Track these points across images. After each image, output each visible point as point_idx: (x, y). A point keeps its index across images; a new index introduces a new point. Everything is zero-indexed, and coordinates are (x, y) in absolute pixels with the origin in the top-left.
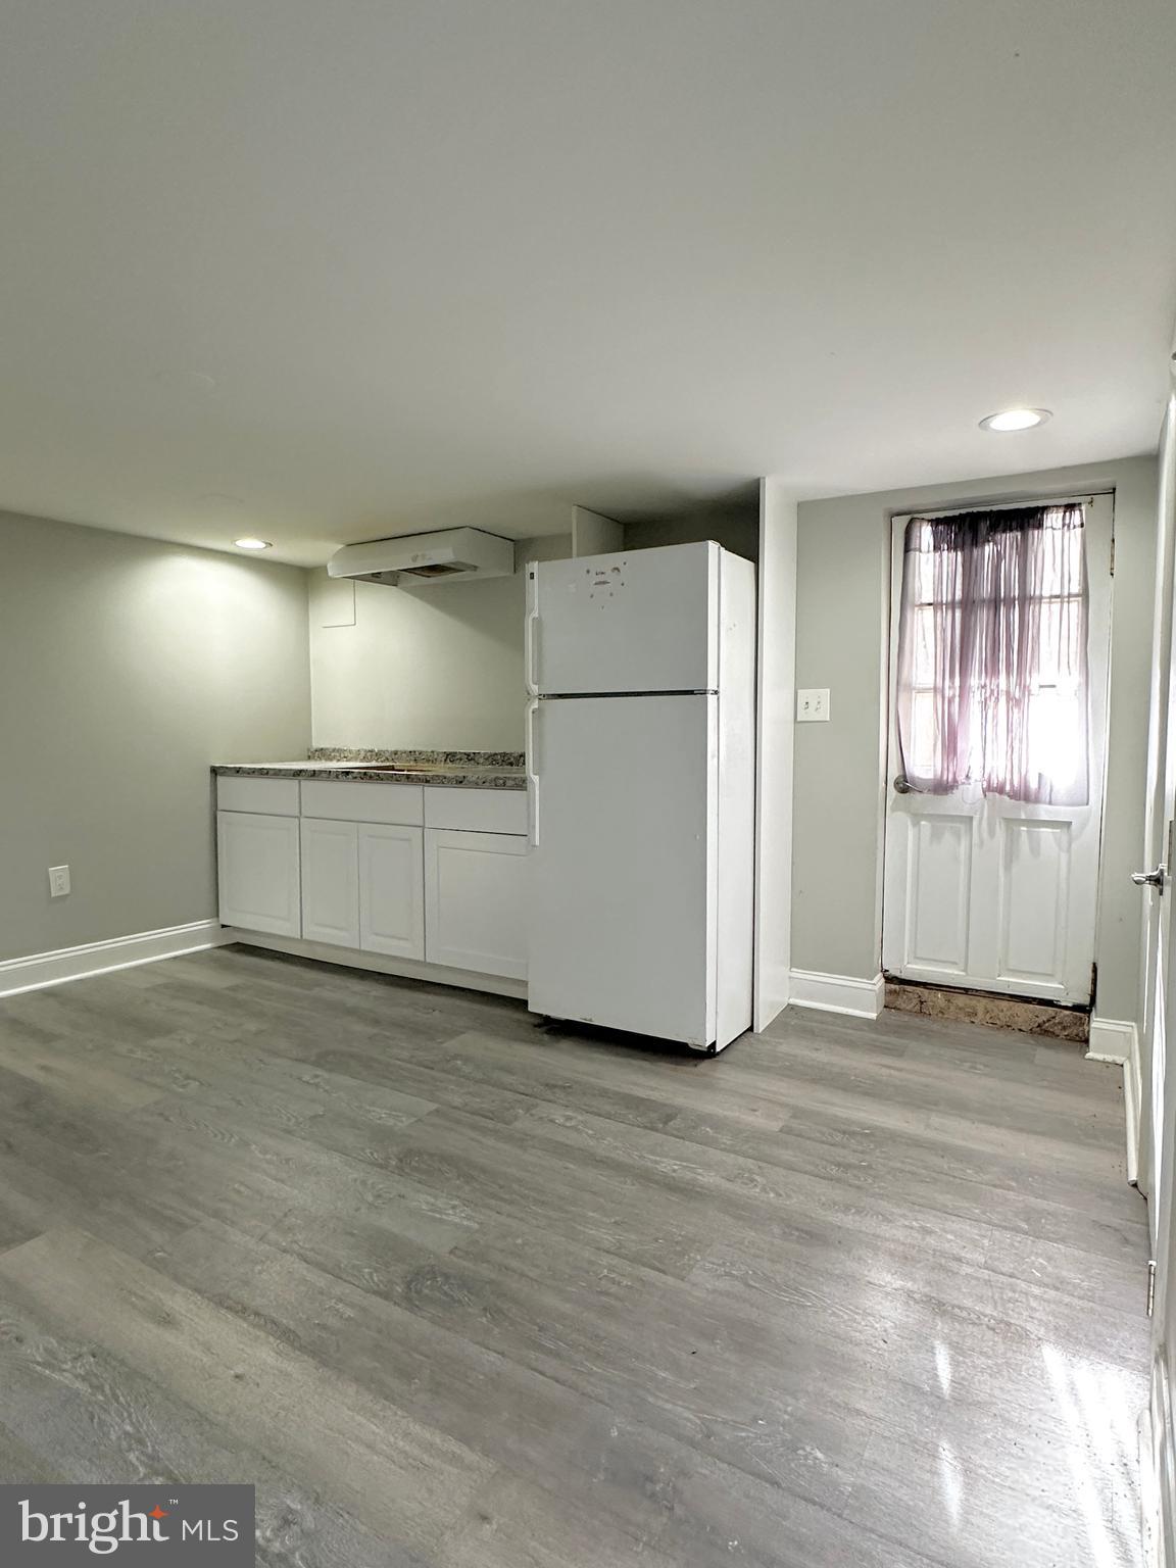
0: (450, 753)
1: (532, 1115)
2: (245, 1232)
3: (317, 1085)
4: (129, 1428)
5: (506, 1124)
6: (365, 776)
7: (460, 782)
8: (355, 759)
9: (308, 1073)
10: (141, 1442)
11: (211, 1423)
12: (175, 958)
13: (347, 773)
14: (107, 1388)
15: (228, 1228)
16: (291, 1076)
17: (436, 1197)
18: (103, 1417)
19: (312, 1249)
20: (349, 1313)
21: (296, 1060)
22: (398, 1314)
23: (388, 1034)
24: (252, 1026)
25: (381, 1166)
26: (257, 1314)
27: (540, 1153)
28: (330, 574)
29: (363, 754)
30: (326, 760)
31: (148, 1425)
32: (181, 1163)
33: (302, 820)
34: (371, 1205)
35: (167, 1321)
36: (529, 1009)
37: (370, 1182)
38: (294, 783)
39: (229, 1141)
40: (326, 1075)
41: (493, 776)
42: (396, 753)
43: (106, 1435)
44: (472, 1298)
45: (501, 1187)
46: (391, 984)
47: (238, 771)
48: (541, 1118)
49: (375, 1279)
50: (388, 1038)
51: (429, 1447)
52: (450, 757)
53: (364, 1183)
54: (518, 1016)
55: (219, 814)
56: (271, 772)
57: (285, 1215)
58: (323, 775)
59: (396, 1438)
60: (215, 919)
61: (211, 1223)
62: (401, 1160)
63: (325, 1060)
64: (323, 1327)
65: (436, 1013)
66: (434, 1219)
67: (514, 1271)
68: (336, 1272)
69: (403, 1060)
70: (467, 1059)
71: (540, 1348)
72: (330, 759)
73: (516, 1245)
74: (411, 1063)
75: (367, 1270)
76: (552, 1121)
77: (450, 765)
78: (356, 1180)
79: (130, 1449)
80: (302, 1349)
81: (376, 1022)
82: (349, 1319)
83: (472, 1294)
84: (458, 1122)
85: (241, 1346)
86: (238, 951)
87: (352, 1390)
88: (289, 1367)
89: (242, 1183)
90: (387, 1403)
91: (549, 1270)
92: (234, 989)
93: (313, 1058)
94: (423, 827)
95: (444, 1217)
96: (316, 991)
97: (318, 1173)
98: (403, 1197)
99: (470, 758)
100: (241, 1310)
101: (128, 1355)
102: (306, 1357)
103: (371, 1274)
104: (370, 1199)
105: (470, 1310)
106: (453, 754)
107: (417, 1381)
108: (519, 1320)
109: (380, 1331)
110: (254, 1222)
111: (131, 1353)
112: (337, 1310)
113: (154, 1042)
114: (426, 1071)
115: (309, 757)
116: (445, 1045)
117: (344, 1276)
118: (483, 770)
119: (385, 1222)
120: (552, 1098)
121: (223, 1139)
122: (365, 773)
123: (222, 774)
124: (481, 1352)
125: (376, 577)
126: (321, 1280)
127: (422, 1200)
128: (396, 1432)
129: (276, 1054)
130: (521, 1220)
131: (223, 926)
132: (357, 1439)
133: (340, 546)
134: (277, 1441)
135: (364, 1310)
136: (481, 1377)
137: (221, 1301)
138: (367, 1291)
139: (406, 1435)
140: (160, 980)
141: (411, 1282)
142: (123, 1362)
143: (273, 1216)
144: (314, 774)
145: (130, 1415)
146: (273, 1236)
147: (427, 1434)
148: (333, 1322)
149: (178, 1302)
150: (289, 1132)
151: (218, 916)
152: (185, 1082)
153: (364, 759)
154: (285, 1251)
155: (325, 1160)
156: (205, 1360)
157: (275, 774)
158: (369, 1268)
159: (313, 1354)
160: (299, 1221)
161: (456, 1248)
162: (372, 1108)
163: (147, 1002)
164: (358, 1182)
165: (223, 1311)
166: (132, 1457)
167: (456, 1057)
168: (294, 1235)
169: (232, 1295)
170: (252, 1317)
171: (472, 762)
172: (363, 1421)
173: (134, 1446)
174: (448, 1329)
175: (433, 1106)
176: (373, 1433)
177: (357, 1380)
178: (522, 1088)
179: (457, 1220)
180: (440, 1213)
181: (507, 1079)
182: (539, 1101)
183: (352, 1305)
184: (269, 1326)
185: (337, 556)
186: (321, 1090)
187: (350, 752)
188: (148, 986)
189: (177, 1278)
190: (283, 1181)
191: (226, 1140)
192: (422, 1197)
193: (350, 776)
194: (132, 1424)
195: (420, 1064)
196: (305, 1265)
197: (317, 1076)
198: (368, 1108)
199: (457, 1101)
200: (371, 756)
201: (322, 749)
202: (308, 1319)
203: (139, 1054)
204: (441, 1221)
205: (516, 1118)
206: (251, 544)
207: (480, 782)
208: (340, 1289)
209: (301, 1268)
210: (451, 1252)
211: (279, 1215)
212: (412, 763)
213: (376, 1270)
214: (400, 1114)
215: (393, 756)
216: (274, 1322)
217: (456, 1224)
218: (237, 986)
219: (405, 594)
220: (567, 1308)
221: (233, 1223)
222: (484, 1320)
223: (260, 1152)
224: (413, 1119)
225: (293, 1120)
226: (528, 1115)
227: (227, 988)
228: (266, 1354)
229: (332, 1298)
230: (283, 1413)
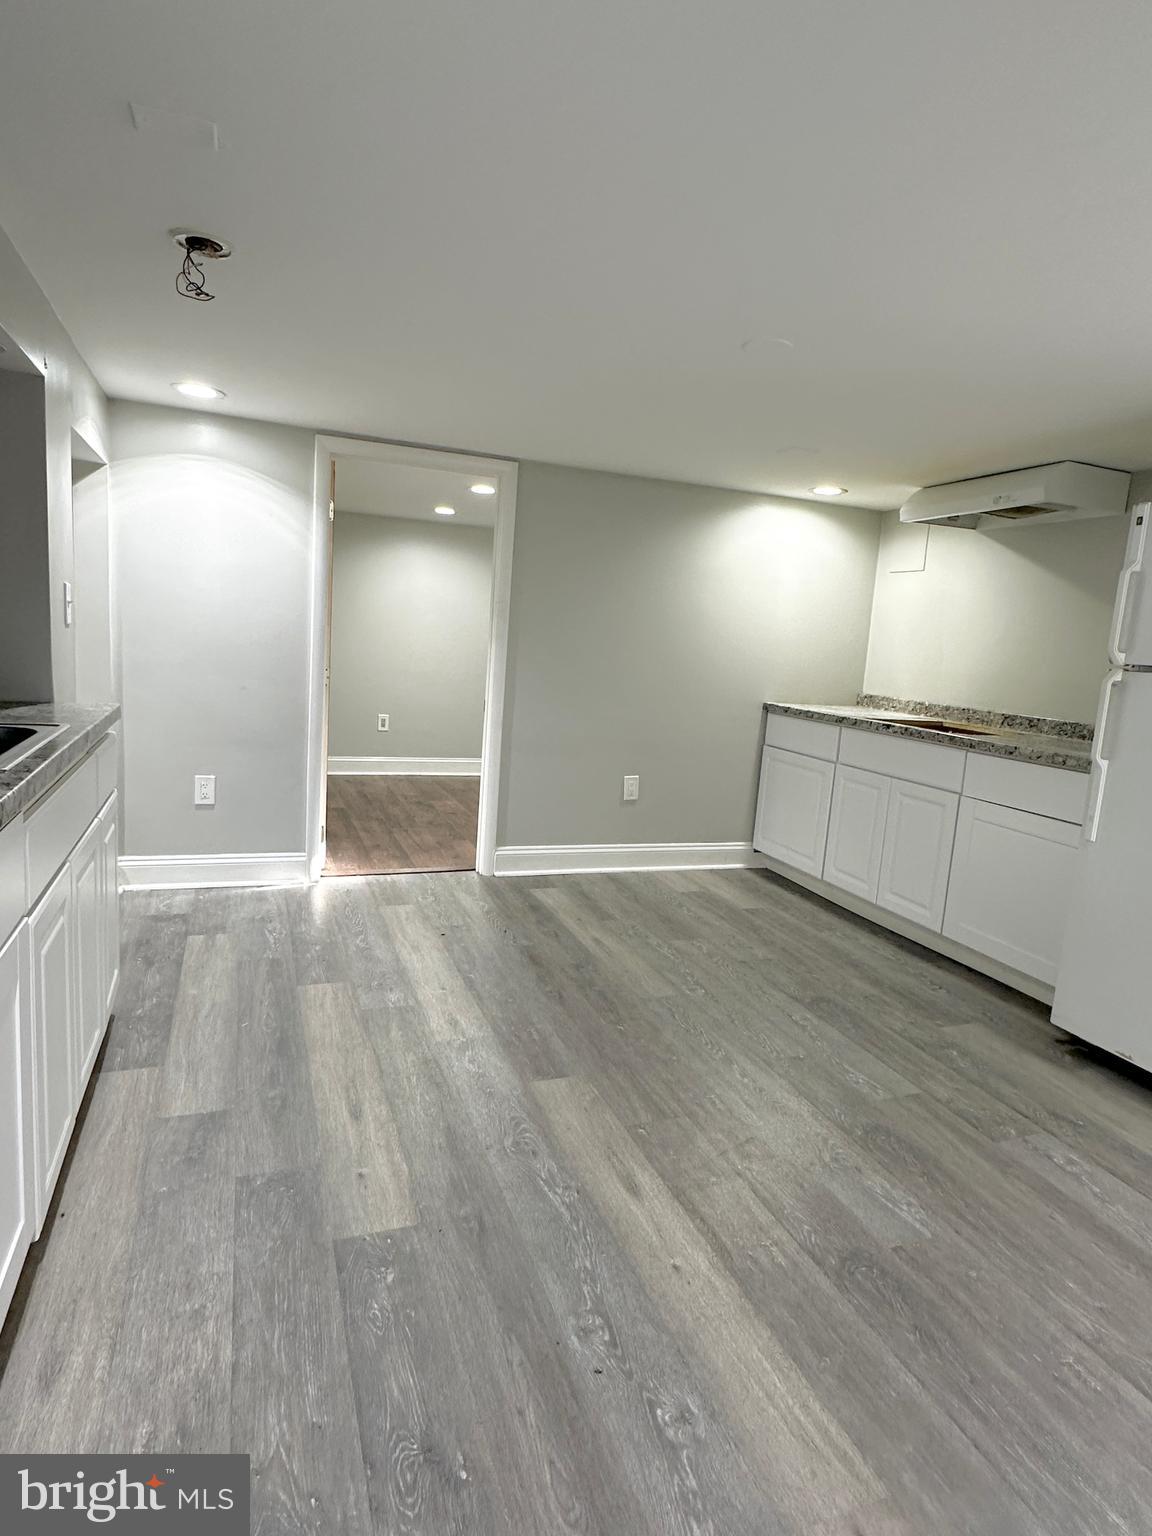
0: (1009, 716)
1: (1026, 1141)
2: (711, 1141)
3: (804, 1028)
4: (588, 1264)
5: (993, 1139)
6: (907, 730)
7: (1010, 753)
8: (903, 710)
9: (799, 1013)
10: (594, 1280)
11: (646, 1296)
12: (711, 871)
13: (888, 726)
14: (581, 1223)
15: (698, 1132)
16: (783, 1011)
17: (893, 1186)
18: (574, 1245)
19: (761, 1184)
20: (781, 1259)
21: (792, 997)
22: (825, 1284)
23: (888, 999)
24: (761, 952)
25: (843, 1129)
26: (702, 1220)
27: (1024, 1188)
28: (901, 520)
29: (912, 706)
30: (874, 707)
31: (601, 1270)
32: (675, 1058)
33: (838, 766)
34: (825, 1165)
35: (634, 1190)
36: (1052, 1021)
37: (831, 1142)
38: (834, 730)
39: (717, 1053)
40: (815, 1021)
41: (1052, 750)
42: (947, 708)
43: (572, 1260)
44: (906, 1308)
45: (967, 1205)
46: (901, 947)
47: (786, 710)
48: (1036, 1149)
49: (813, 1239)
50: (885, 1002)
51: (825, 1433)
52: (1008, 720)
53: (825, 1141)
54: (1037, 1022)
55: (765, 747)
56: (816, 716)
57: (747, 1141)
58: (865, 725)
59: (795, 1403)
60: (750, 843)
61: (686, 1121)
62: (867, 1133)
63: (816, 1004)
64: (755, 1262)
65: (943, 991)
66: (884, 1207)
67: (958, 1302)
68: (778, 1214)
69: (895, 1031)
70: (964, 1054)
71: (967, 1399)
72: (878, 707)
73: (968, 1276)
74: (900, 1035)
75: (806, 1227)
76: (1050, 1158)
77: (1007, 729)
78: (818, 1135)
79: (585, 1282)
80: (733, 1272)
81: (876, 982)
82: (780, 1266)
83: (907, 1303)
84: (937, 1117)
85: (684, 1242)
86: (764, 877)
87: (766, 1333)
88: (718, 1283)
89: (718, 1096)
90: (795, 1366)
91: (1000, 1322)
92: (752, 912)
93: (807, 1000)
94: (961, 795)
95: (897, 1210)
96: (825, 935)
97: (786, 1113)
98: (860, 1171)
99: (1032, 724)
100: (692, 1211)
101: (600, 1204)
102: (733, 1281)
103: (809, 1232)
104: (827, 1159)
105: (898, 1319)
106: (1014, 717)
107: (827, 1359)
108: (951, 1358)
109: (805, 1293)
110: (720, 1136)
111: (603, 1203)
112: (771, 1252)
113: (680, 943)
114: (916, 1049)
115: (858, 703)
116: (945, 1029)
117: (784, 1222)
118: (1044, 742)
119: (834, 1187)
120: (1056, 1130)
121: (712, 1049)
122: (906, 729)
123: (774, 712)
124: (900, 1369)
125: (952, 521)
126: (764, 1217)
127: (877, 1182)
128: (796, 1397)
129: (775, 985)
130: (983, 1253)
131: (756, 851)
132: (759, 1382)
133: (916, 489)
134: (692, 1341)
135: (795, 1264)
136: (894, 1394)
137: (678, 1195)
138: (802, 1248)
139: (804, 1406)
140: (694, 888)
141: (846, 1259)
142: (596, 1208)
143: (737, 1137)
144: (855, 723)
145: (591, 1253)
146: (732, 1155)
147: (824, 1417)
148: (764, 1260)
149: (646, 1179)
150: (769, 1065)
151: (752, 841)
152: (694, 987)
153: (913, 711)
154: (739, 1174)
155: (793, 1103)
156: (654, 1239)
157: (818, 718)
158: (811, 1226)
159: (741, 1283)
160: (757, 1152)
161: (901, 1247)
162: (851, 1069)
163: (680, 905)
164: (820, 1137)
165: (676, 1204)
166: (586, 1289)
167: (953, 1046)
168: (751, 1162)
169: (687, 1193)
170: (698, 1220)
171: (1034, 729)
172: (768, 1367)
173: (588, 1281)
174: (871, 1326)
175: (915, 1090)
176: (775, 1385)
177: (772, 1326)
178: (1022, 1108)
179: (910, 1219)
180: (895, 1204)
181: (1006, 1089)
182: (1036, 1128)
183: (786, 1256)
184: (710, 1235)
185: (912, 500)
186: (807, 1033)
187: (899, 702)
188: (685, 891)
189: (649, 1158)
190: (752, 1108)
191: (715, 1051)
192: (878, 1179)
193: (890, 730)
194: (591, 1263)
195: (911, 1040)
196: (754, 1196)
197: (806, 1019)
198: (846, 1067)
199: (943, 1093)
200: (921, 709)
201: (871, 697)
202: (743, 1247)
203: (665, 950)
204: (894, 1214)
205: (1006, 1137)
206: (828, 491)
207: (1034, 756)
208: (778, 1232)
209: (747, 1194)
210: (895, 1250)
211: (742, 1138)
212: (964, 722)
213: (816, 1232)
214: (878, 1086)
215: (944, 712)
216: (714, 1235)
217: (906, 1222)
218: (757, 910)
219: (984, 538)
220: (1012, 1375)
221: (702, 1129)
222: (912, 1337)
223: (740, 1074)
224: (889, 1097)
225: (775, 1054)
226: (1020, 1140)
227: (747, 910)
228: (700, 1259)
229: (769, 1238)
230: (703, 1319)
